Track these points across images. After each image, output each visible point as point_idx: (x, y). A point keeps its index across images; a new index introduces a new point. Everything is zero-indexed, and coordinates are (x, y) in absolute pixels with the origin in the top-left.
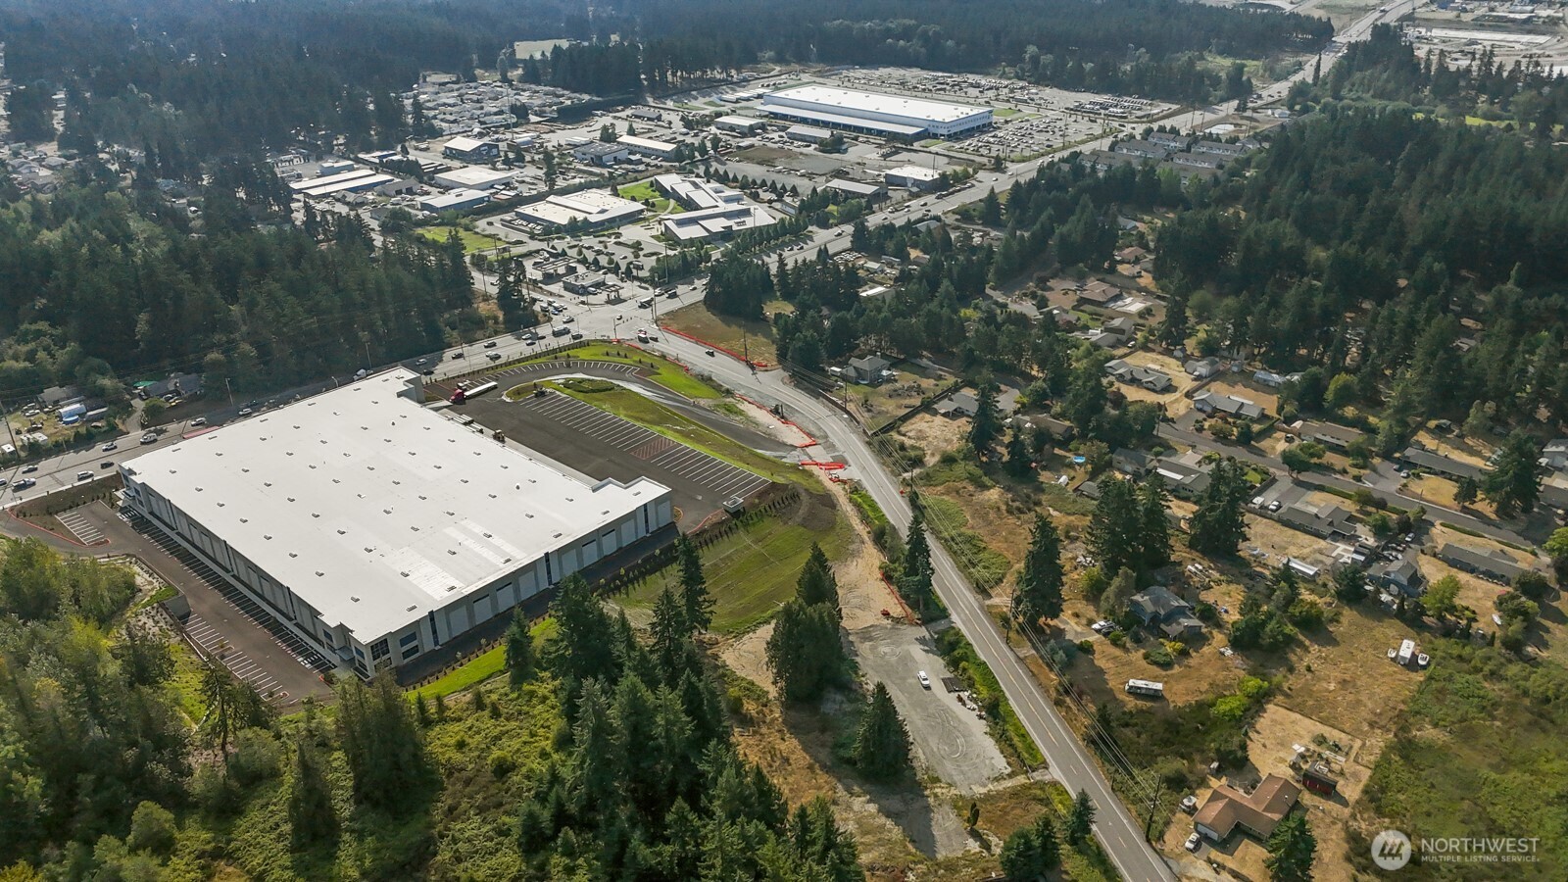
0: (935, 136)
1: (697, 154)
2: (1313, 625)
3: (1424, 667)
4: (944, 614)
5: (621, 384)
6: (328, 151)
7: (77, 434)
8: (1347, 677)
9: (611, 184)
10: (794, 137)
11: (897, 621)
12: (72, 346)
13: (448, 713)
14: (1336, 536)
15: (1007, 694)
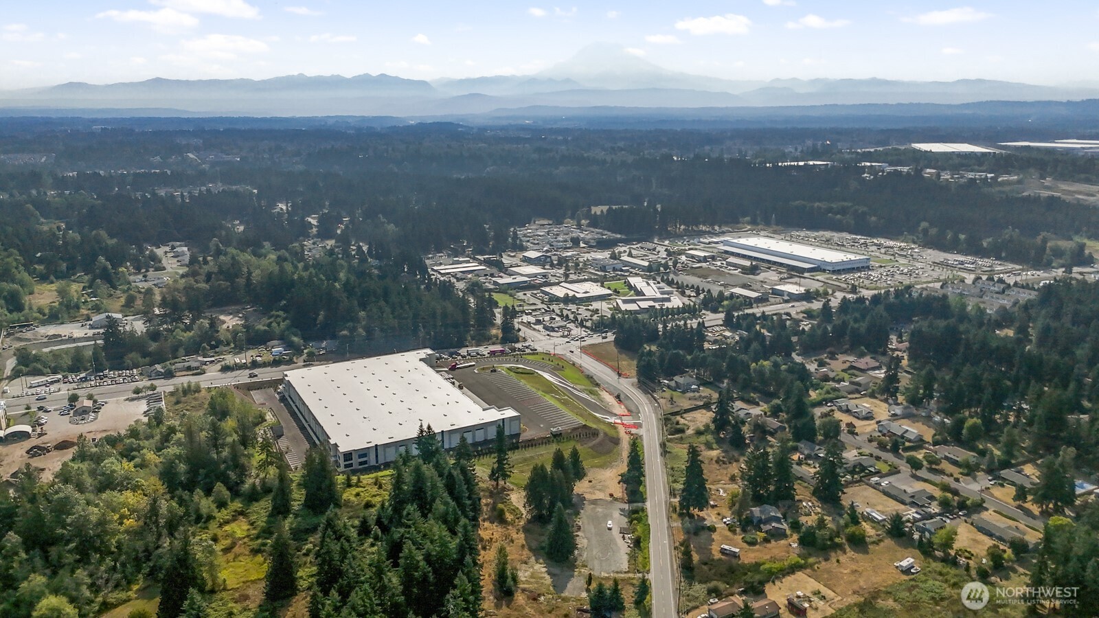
0: (824, 271)
1: (662, 269)
2: (859, 542)
3: (913, 574)
4: (643, 500)
5: (539, 372)
6: (463, 254)
7: (274, 360)
8: (860, 569)
9: (602, 281)
10: (729, 264)
11: (616, 499)
12: (288, 322)
13: (361, 484)
14: (913, 504)
15: (651, 540)
